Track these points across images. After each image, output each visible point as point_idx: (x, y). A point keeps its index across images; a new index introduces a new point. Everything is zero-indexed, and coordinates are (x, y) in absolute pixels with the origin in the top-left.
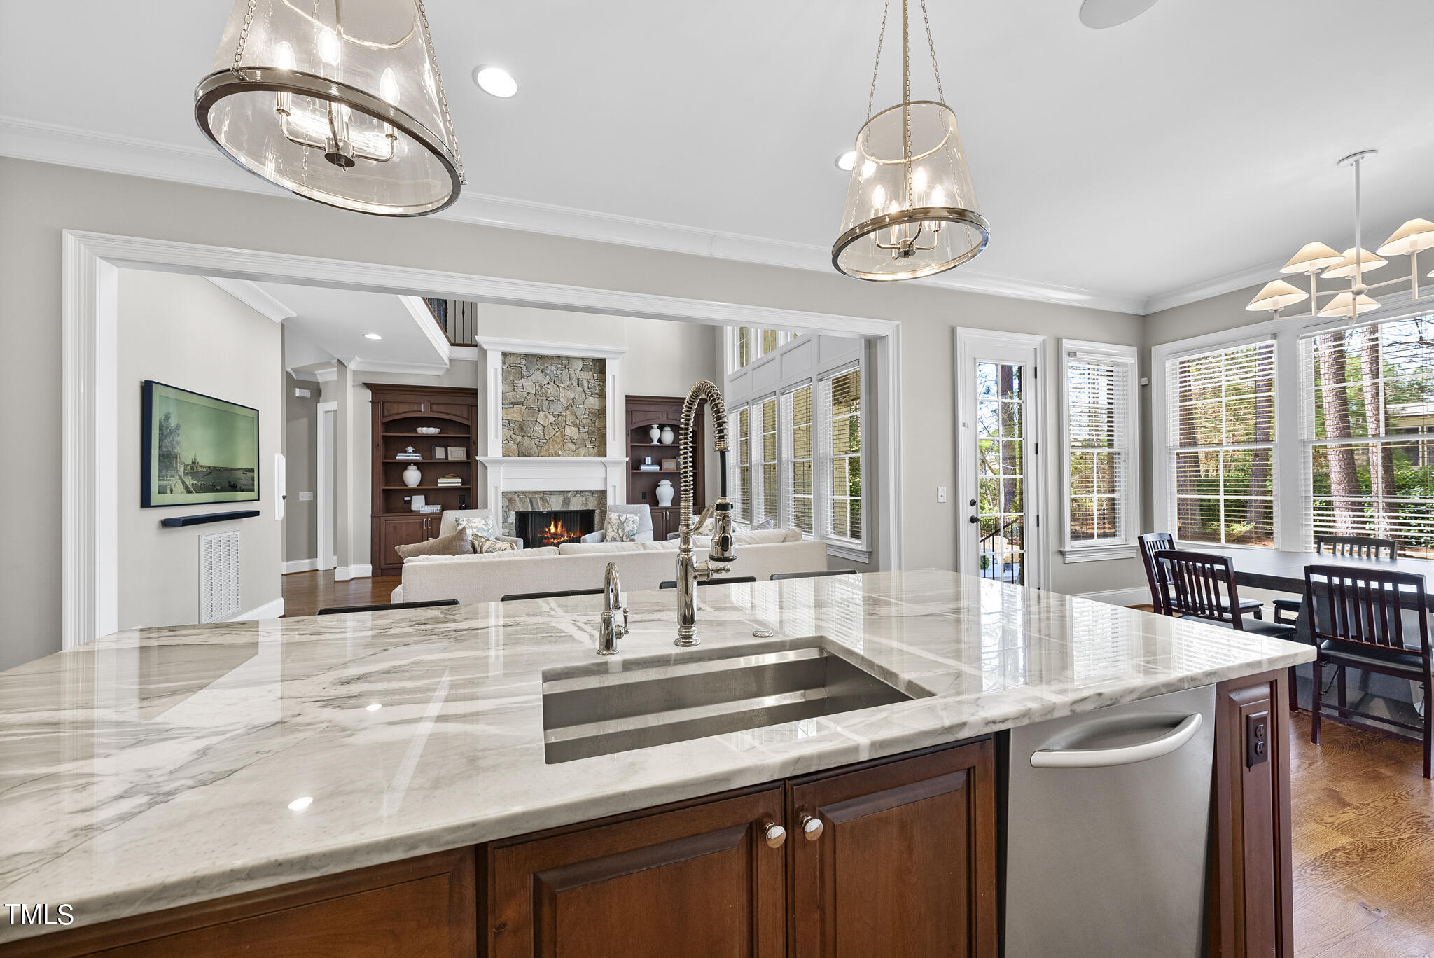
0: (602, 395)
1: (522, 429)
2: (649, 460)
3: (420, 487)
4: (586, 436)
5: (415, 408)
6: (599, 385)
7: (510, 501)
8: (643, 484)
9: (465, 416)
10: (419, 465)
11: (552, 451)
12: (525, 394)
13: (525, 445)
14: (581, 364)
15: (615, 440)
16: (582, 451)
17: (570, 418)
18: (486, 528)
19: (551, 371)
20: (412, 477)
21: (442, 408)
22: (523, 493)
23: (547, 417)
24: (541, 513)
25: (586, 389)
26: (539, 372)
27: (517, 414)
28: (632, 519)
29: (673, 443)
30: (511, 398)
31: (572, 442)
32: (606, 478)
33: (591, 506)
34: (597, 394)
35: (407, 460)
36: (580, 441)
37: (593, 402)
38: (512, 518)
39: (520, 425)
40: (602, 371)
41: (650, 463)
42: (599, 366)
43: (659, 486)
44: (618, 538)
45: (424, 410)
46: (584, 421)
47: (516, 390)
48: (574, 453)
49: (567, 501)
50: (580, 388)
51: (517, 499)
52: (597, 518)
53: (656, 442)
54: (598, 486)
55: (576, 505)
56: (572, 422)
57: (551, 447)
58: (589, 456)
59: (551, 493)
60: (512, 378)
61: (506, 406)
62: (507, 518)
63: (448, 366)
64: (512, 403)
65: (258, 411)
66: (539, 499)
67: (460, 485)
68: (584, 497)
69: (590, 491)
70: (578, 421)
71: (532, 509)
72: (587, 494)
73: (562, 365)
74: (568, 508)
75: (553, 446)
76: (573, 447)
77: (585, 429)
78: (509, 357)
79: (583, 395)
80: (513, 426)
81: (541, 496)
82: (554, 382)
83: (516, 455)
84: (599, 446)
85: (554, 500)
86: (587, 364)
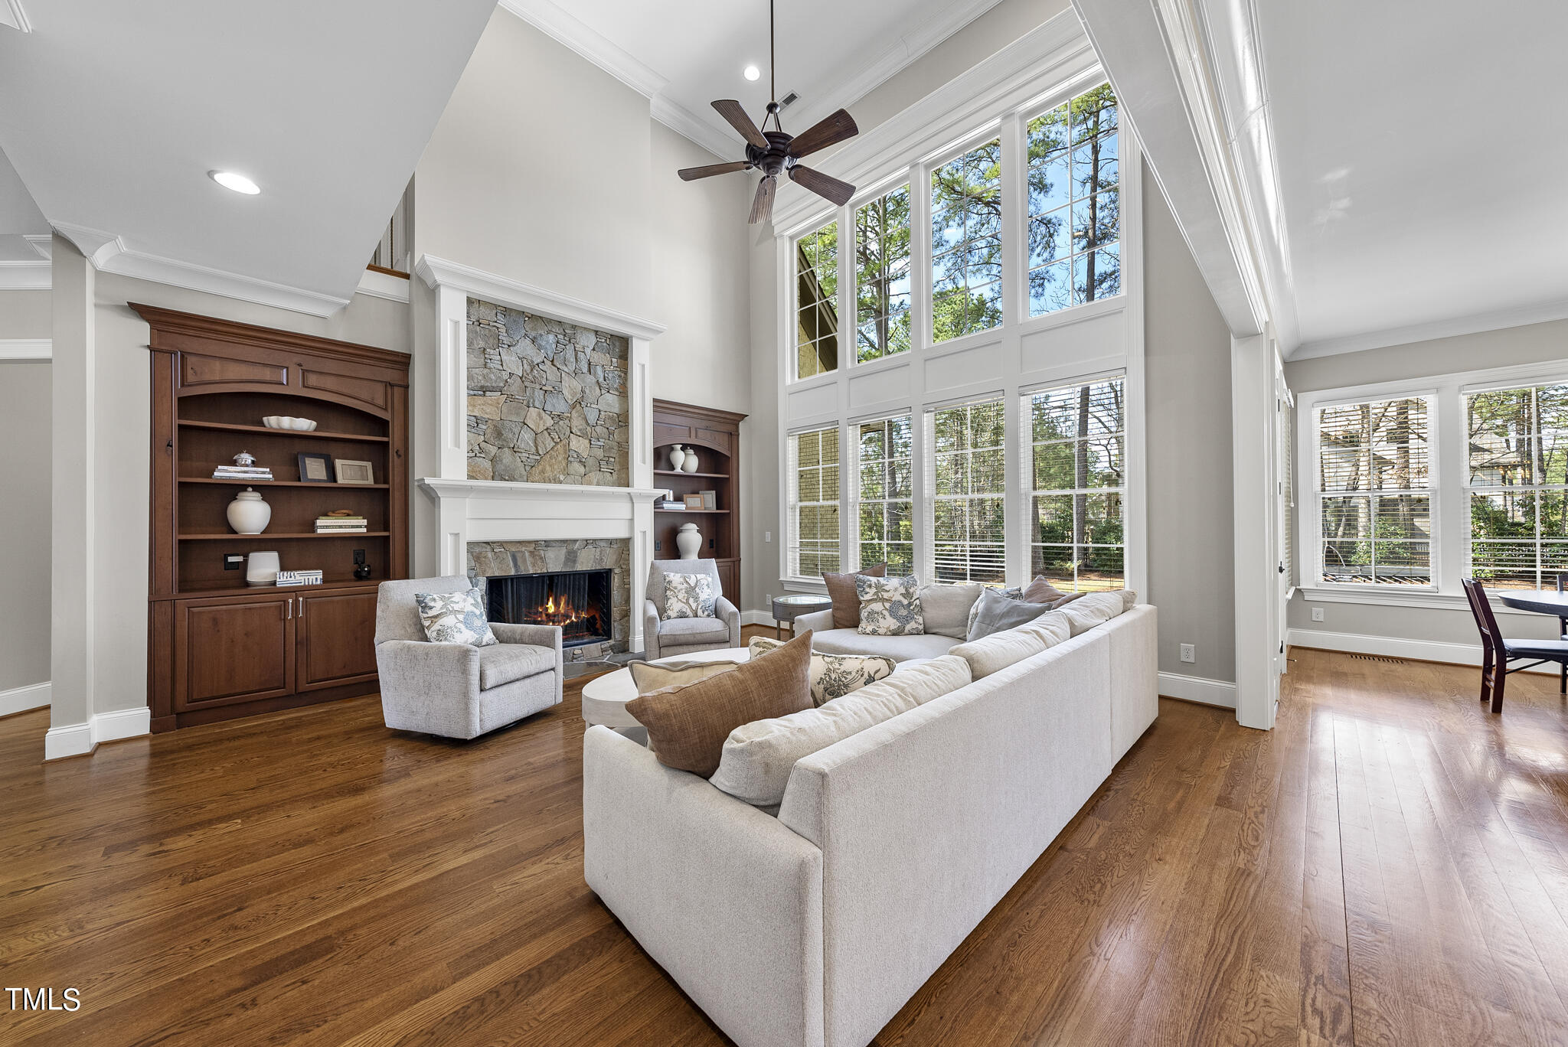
0: (624, 393)
1: (499, 434)
2: (670, 495)
3: (269, 536)
4: (600, 453)
5: (267, 374)
6: (620, 376)
7: (479, 558)
8: (667, 528)
9: (380, 401)
11: (549, 474)
12: (505, 376)
13: (504, 461)
14: (593, 338)
16: (594, 476)
17: (577, 423)
19: (548, 342)
20: (251, 514)
21: (330, 383)
22: (501, 544)
23: (541, 418)
24: (529, 579)
25: (601, 380)
26: (528, 341)
27: (491, 407)
28: (705, 582)
29: (697, 472)
30: (480, 378)
31: (580, 461)
32: (632, 520)
33: (607, 563)
34: (617, 389)
36: (590, 462)
37: (610, 402)
38: (481, 588)
39: (495, 426)
40: (625, 355)
41: (672, 499)
42: (620, 346)
43: (681, 531)
45: (289, 382)
46: (598, 429)
47: (491, 365)
48: (583, 479)
49: (572, 557)
50: (592, 377)
51: (490, 555)
52: (616, 582)
53: (678, 470)
54: (622, 533)
55: (586, 563)
56: (580, 430)
57: (548, 468)
58: (605, 484)
59: (548, 543)
60: (482, 344)
61: (472, 392)
63: (347, 303)
64: (482, 387)
66: (527, 554)
67: (366, 530)
68: (598, 550)
69: (606, 540)
70: (589, 428)
71: (517, 571)
72: (602, 544)
73: (565, 335)
74: (574, 567)
75: (550, 466)
76: (582, 470)
77: (599, 443)
78: (476, 305)
79: (597, 388)
80: (484, 427)
81: (531, 549)
82: (552, 361)
83: (490, 477)
84: (619, 471)
85: (553, 556)
86: (603, 341)
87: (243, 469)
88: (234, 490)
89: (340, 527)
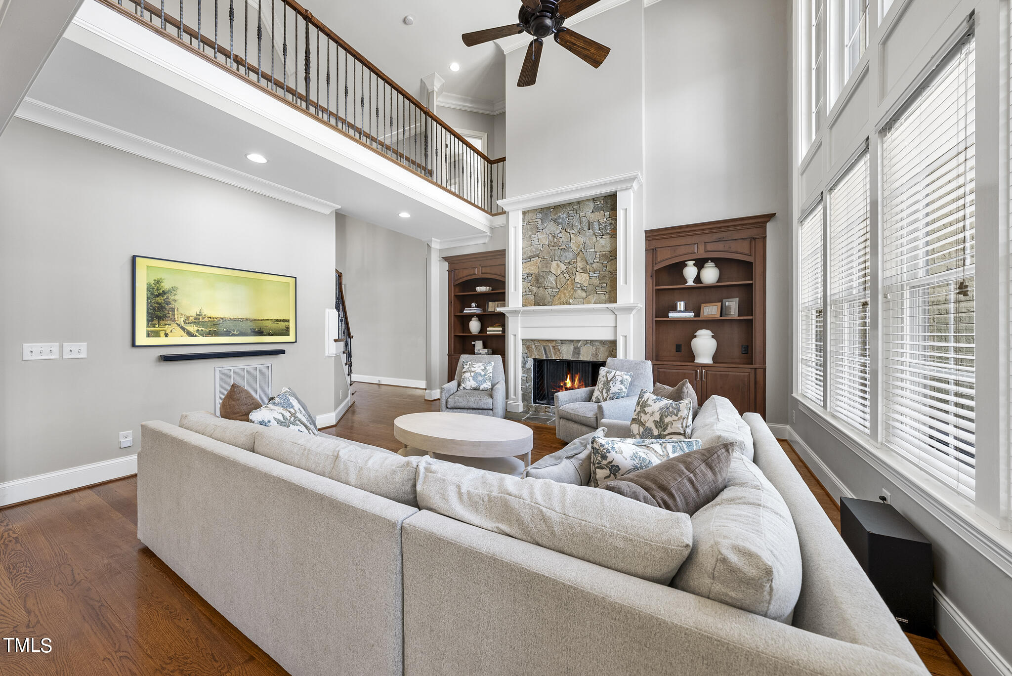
0: (613, 235)
1: (537, 281)
2: (681, 305)
3: (480, 334)
4: (597, 281)
5: (472, 271)
6: (611, 224)
7: (528, 348)
9: (503, 274)
11: (563, 300)
12: (540, 247)
13: (539, 295)
14: (591, 205)
15: (626, 284)
16: (595, 297)
17: (580, 265)
18: (483, 373)
19: (563, 219)
20: (474, 326)
21: (486, 270)
22: (538, 341)
23: (558, 266)
25: (597, 231)
26: (552, 223)
27: (534, 267)
28: (619, 378)
29: (717, 282)
30: (529, 252)
31: (582, 289)
32: (616, 327)
33: (599, 358)
34: (609, 234)
35: (470, 313)
36: (590, 288)
37: (604, 243)
38: (530, 364)
39: (536, 276)
40: (614, 209)
41: (682, 309)
42: (610, 202)
43: (695, 336)
45: (478, 273)
46: (595, 266)
47: (533, 244)
48: (585, 301)
49: (577, 351)
50: (591, 231)
51: (533, 347)
53: (690, 283)
54: (609, 337)
55: (586, 355)
56: (582, 269)
57: (563, 296)
58: (600, 303)
59: (563, 342)
60: (530, 233)
61: (525, 261)
62: (525, 364)
63: (489, 234)
64: (530, 257)
65: (296, 278)
66: (551, 347)
67: (501, 333)
68: (594, 347)
69: (600, 341)
70: (588, 267)
71: (546, 357)
72: (597, 344)
73: (573, 211)
74: (579, 357)
75: (564, 294)
76: (584, 295)
77: (595, 275)
78: (527, 214)
79: (594, 237)
80: (530, 278)
81: (553, 345)
82: (566, 230)
83: (533, 305)
84: (610, 292)
85: (565, 350)
86: (599, 203)
87: (473, 309)
88: (470, 317)
89: (494, 331)
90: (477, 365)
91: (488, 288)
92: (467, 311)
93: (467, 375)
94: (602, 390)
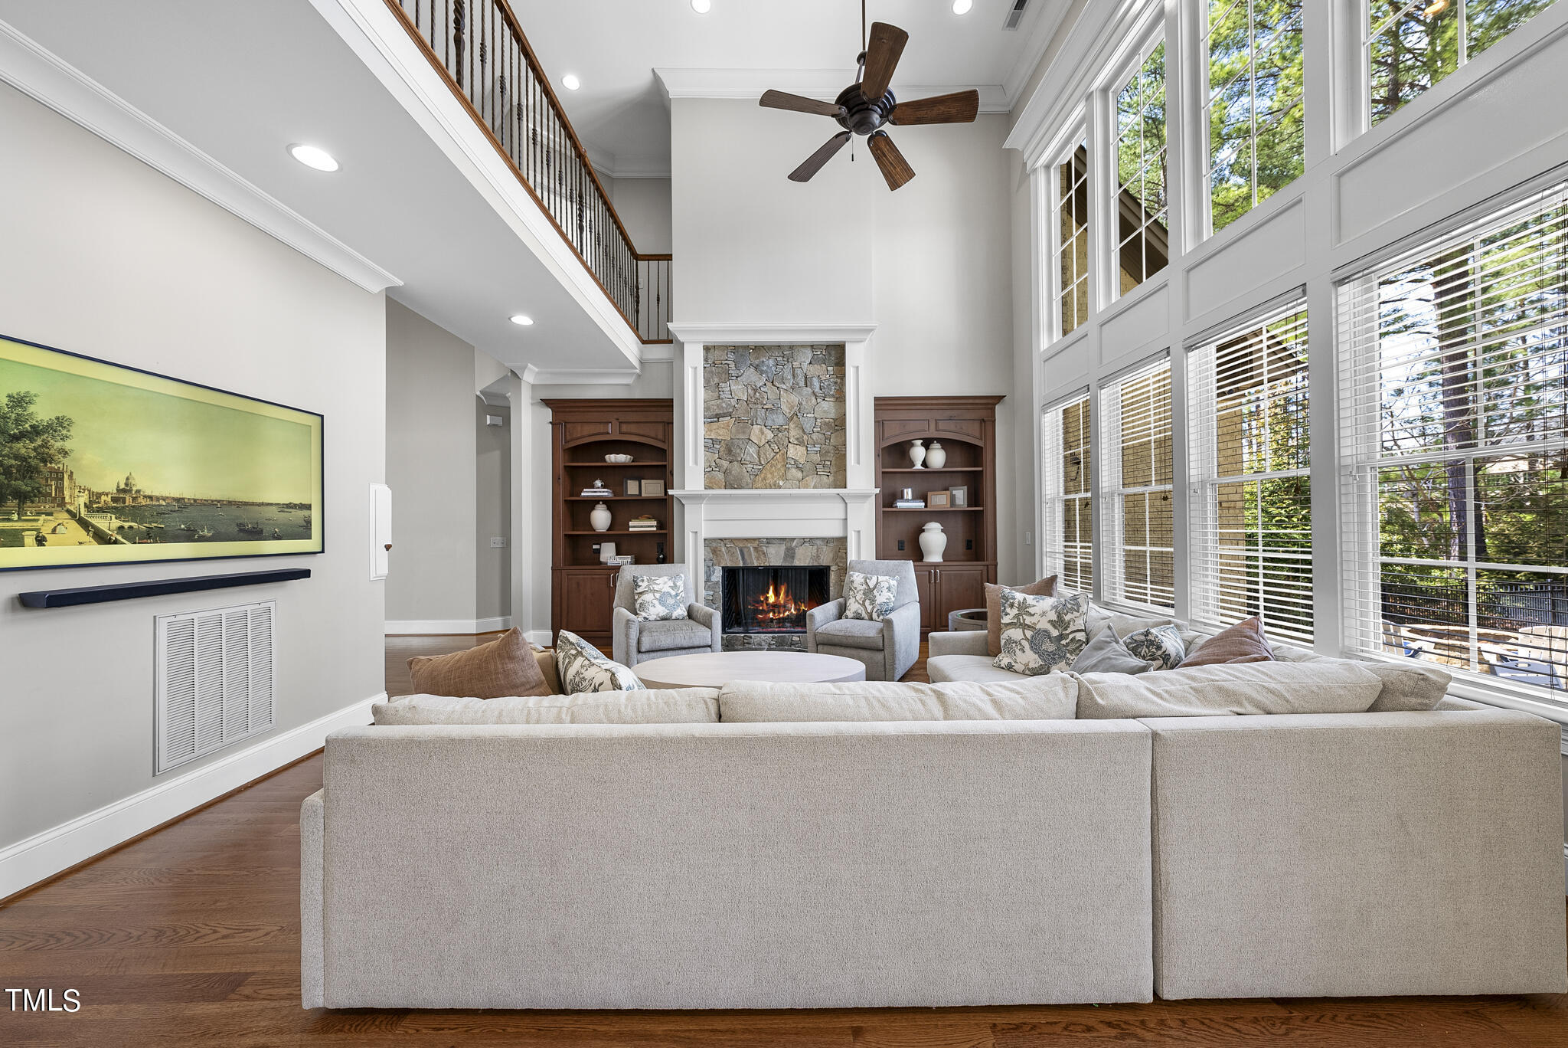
0: (840, 398)
1: (729, 451)
2: (908, 493)
3: (610, 532)
4: (817, 458)
5: (601, 428)
6: (836, 383)
7: (714, 551)
8: (901, 528)
9: (660, 437)
10: (609, 504)
11: (770, 481)
12: (733, 402)
13: (733, 472)
14: (809, 354)
15: (859, 463)
16: (812, 480)
17: (794, 433)
18: (673, 593)
19: (768, 366)
20: (601, 518)
21: (632, 428)
22: (732, 540)
23: (763, 433)
24: (755, 569)
25: (817, 390)
26: (752, 369)
27: (724, 430)
28: (886, 585)
29: (944, 467)
30: (715, 407)
31: (798, 468)
32: (846, 519)
33: (824, 561)
34: (833, 396)
35: (593, 496)
36: (808, 466)
37: (828, 407)
38: (718, 575)
39: (727, 445)
40: (840, 363)
41: (910, 497)
42: (835, 354)
43: (923, 531)
44: (864, 614)
45: (612, 432)
46: (814, 436)
47: (723, 396)
48: (801, 483)
49: (790, 553)
50: (808, 389)
51: (723, 549)
52: (833, 578)
53: (918, 466)
54: (835, 532)
55: (804, 559)
56: (797, 439)
57: (769, 476)
58: (822, 487)
59: (769, 541)
60: (716, 380)
61: (709, 420)
62: (710, 575)
63: (638, 371)
64: (717, 415)
65: (322, 417)
66: (752, 549)
67: (655, 529)
68: (815, 547)
69: (823, 539)
70: (805, 437)
71: (744, 564)
72: (819, 542)
73: (783, 357)
74: (793, 562)
75: (771, 473)
76: (800, 475)
77: (815, 449)
78: (712, 350)
79: (813, 398)
80: (718, 447)
81: (755, 545)
82: (772, 382)
83: (723, 487)
84: (836, 472)
85: (774, 552)
86: (819, 353)
87: (598, 490)
88: (592, 503)
89: (642, 527)
90: (660, 581)
91: (629, 456)
92: (587, 493)
93: (648, 597)
94: (864, 601)
